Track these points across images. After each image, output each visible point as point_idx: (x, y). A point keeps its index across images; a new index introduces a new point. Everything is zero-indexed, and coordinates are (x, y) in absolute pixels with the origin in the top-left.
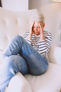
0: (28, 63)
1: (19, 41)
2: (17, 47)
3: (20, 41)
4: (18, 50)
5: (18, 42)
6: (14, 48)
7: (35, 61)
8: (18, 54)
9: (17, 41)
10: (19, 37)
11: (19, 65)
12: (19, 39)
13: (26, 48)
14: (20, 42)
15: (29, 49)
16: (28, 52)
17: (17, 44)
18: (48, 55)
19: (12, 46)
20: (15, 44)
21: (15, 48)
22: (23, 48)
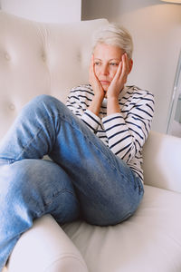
0: (77, 185)
1: (50, 115)
2: (43, 134)
3: (53, 114)
4: (44, 141)
5: (46, 117)
6: (31, 136)
7: (102, 179)
8: (46, 157)
9: (42, 114)
10: (50, 101)
11: (46, 193)
12: (48, 106)
13: (70, 138)
14: (54, 118)
15: (82, 142)
16: (80, 151)
17: (40, 122)
18: (141, 160)
19: (27, 130)
20: (35, 123)
21: (35, 137)
22: (61, 136)
